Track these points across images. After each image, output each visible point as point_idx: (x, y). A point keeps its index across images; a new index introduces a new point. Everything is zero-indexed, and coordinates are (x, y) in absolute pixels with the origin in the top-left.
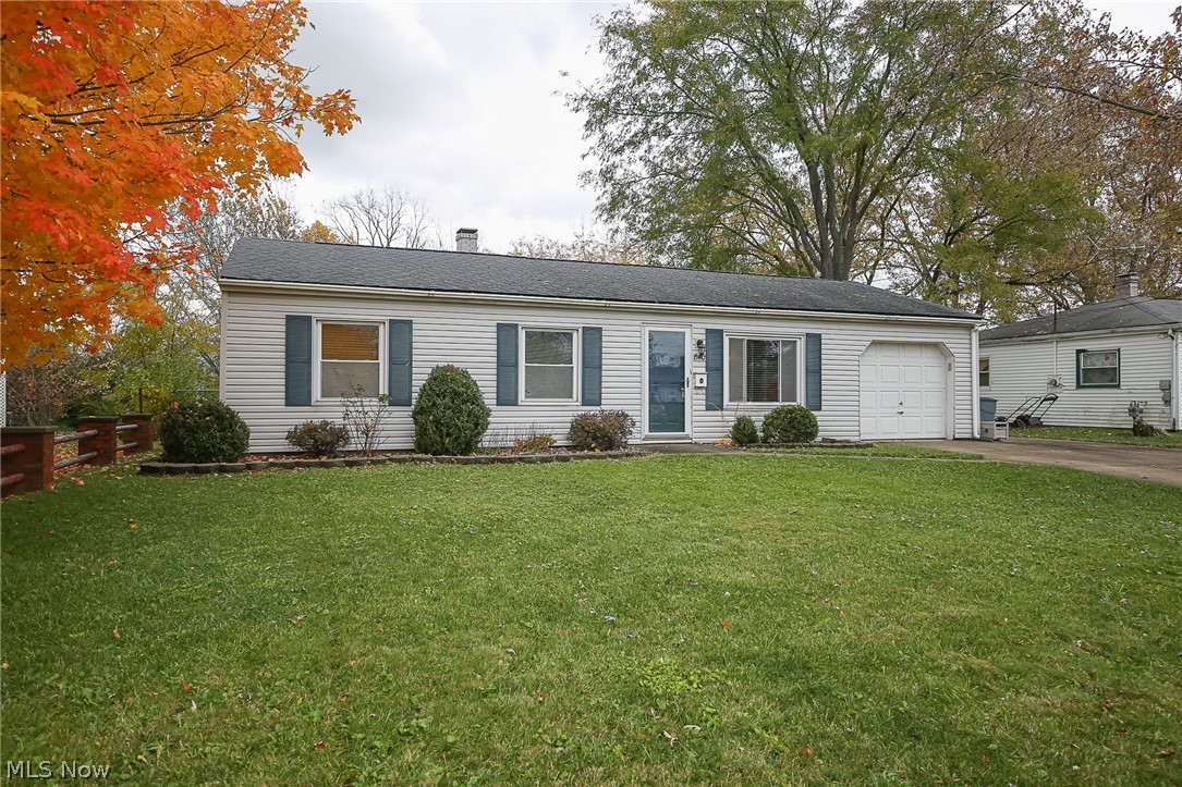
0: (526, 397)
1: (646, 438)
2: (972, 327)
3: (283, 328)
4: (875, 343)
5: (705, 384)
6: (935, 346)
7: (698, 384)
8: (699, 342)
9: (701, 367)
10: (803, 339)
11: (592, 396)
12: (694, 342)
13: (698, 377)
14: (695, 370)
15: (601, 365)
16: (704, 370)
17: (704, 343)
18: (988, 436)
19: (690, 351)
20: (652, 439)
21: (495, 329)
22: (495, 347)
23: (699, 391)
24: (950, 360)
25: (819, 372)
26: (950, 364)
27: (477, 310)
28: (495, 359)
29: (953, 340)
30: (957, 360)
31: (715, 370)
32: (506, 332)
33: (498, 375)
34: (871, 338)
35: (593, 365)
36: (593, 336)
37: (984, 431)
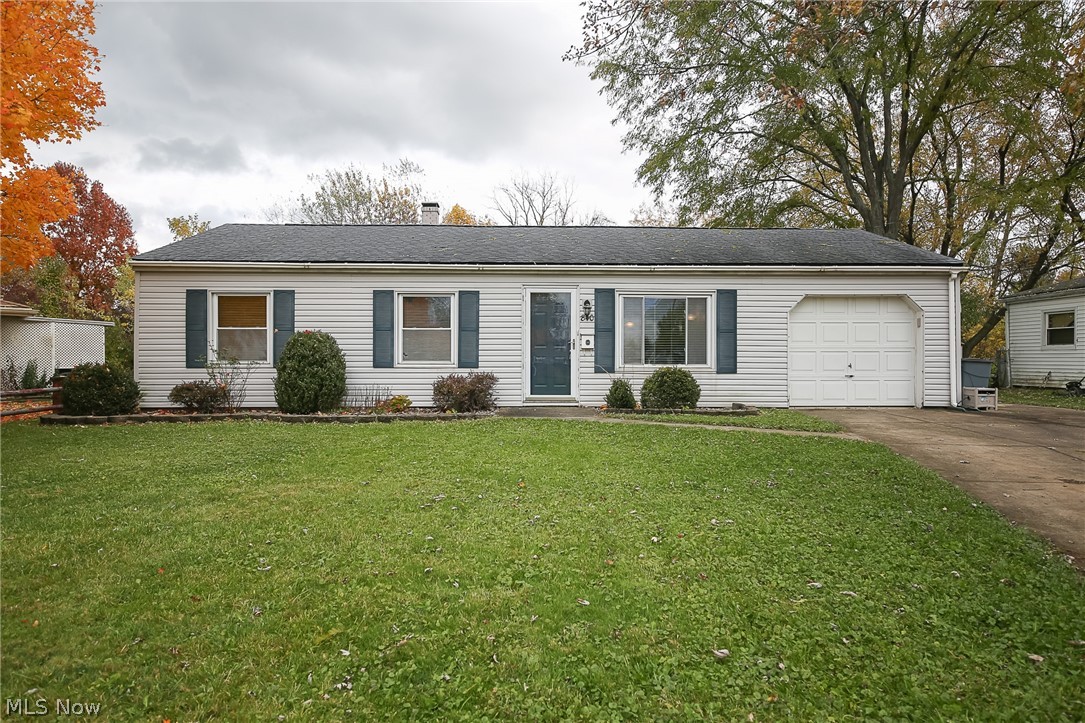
0: (404, 359)
1: (528, 400)
2: (947, 275)
3: (184, 301)
4: (808, 298)
5: (592, 346)
6: (900, 299)
7: (585, 346)
8: (587, 302)
9: (589, 328)
10: (714, 295)
11: (468, 358)
12: (582, 303)
13: (584, 339)
14: (581, 331)
15: (478, 327)
16: (593, 332)
17: (593, 303)
18: (969, 404)
19: (576, 311)
20: (534, 401)
21: (371, 296)
22: (371, 313)
23: (588, 353)
24: (919, 315)
25: (734, 331)
26: (919, 320)
27: (354, 279)
28: (371, 324)
29: (923, 293)
30: (926, 314)
31: (605, 331)
32: (382, 299)
33: (374, 339)
34: (804, 293)
35: (470, 328)
36: (470, 300)
37: (965, 398)
